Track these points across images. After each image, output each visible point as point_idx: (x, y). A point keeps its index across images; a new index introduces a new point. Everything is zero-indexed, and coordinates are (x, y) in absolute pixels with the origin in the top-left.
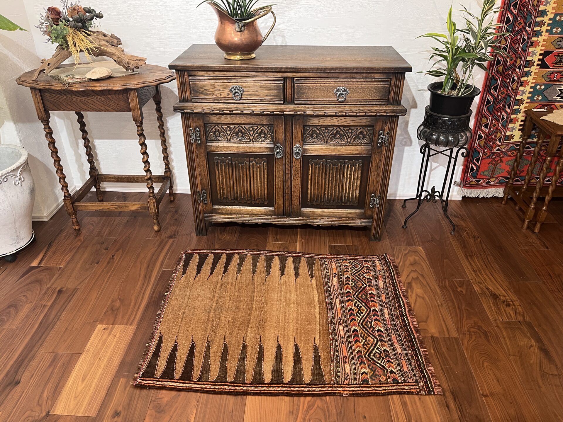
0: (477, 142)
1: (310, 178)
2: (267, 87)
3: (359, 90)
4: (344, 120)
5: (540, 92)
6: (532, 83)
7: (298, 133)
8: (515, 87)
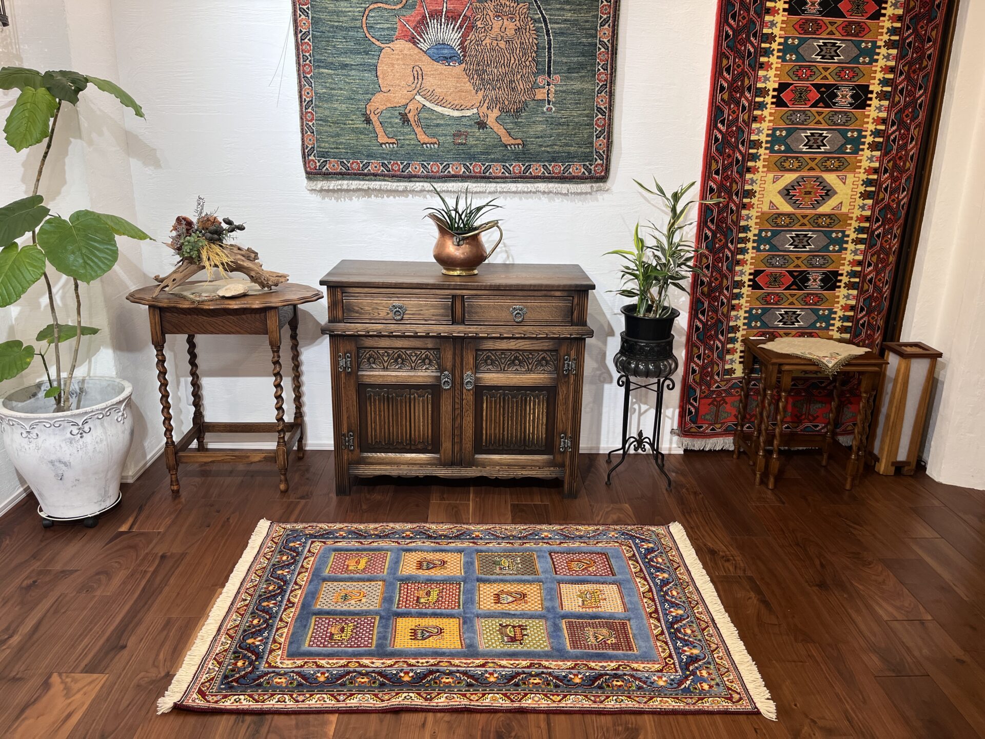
0: (691, 377)
1: (484, 414)
2: (432, 306)
3: (538, 310)
4: (523, 344)
5: (757, 318)
6: (746, 307)
7: (470, 358)
8: (725, 310)
